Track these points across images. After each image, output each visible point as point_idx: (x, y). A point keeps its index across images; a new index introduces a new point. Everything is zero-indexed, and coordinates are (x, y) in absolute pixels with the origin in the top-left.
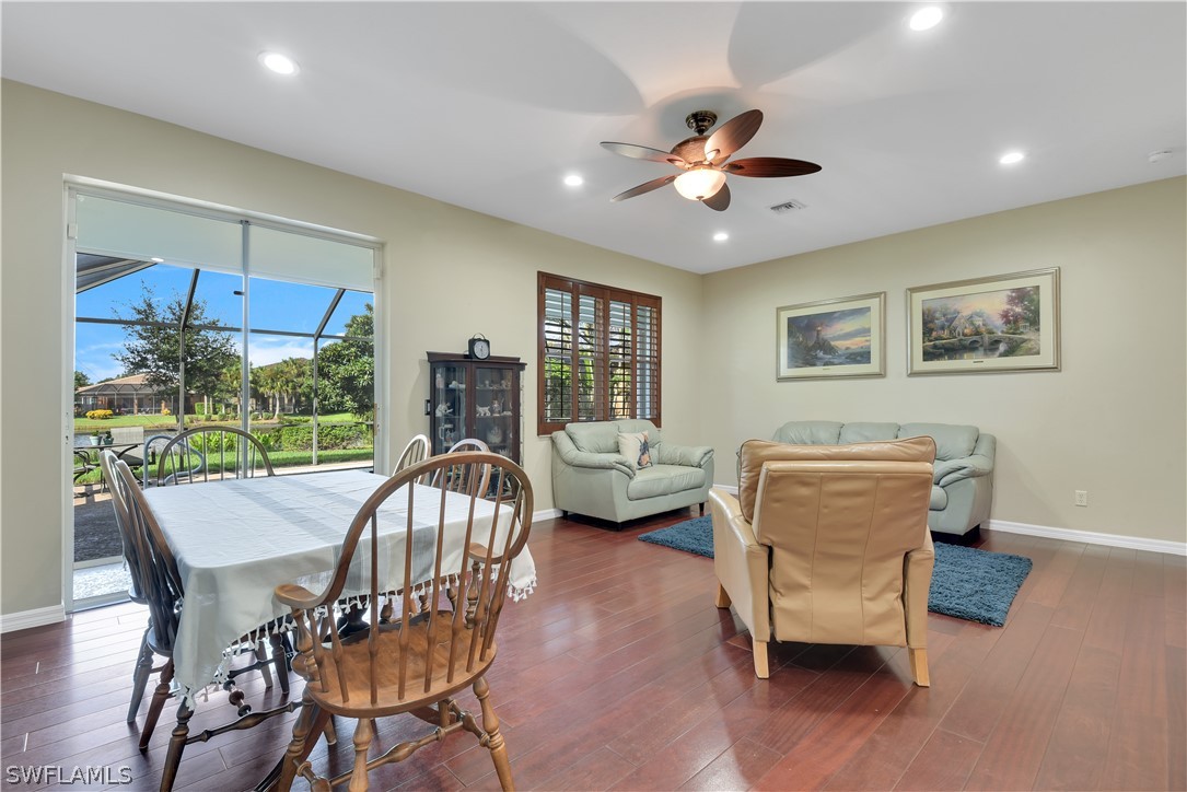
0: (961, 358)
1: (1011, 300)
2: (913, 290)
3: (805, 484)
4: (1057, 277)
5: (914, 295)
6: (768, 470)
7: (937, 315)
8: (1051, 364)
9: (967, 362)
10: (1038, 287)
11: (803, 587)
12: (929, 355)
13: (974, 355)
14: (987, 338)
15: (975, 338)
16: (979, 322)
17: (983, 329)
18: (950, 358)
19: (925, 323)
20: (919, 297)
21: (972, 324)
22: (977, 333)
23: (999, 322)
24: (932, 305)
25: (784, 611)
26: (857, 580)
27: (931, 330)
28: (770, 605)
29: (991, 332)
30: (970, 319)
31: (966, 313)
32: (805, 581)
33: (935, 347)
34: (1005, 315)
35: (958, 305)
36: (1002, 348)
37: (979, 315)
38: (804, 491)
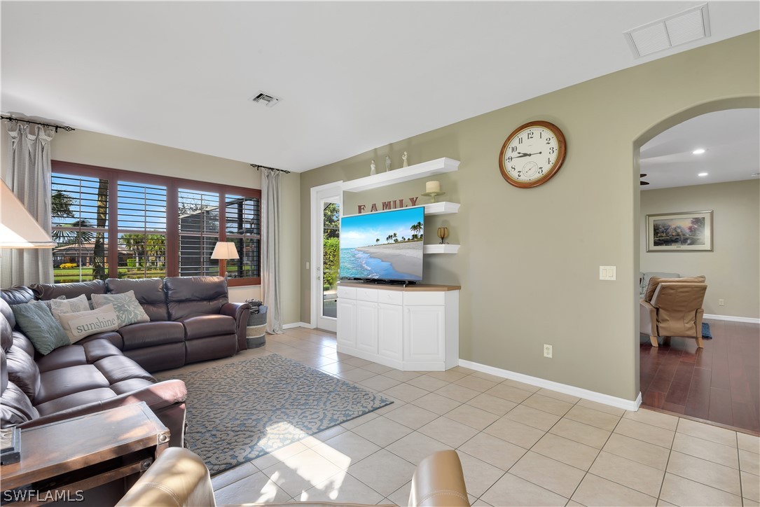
0: (671, 245)
1: (693, 222)
2: (649, 216)
3: (672, 289)
4: (712, 214)
5: (650, 218)
6: (662, 285)
7: (660, 227)
8: (709, 249)
9: (673, 247)
10: (704, 218)
11: (668, 320)
12: (656, 244)
13: (676, 244)
14: (682, 237)
15: (677, 237)
16: (679, 231)
17: (681, 234)
18: (666, 245)
19: (655, 230)
20: (652, 219)
21: (676, 231)
22: (678, 235)
23: (688, 231)
24: (658, 223)
25: (662, 327)
26: (683, 318)
27: (658, 233)
28: (657, 326)
29: (684, 235)
30: (675, 229)
31: (673, 226)
32: (668, 319)
33: (659, 240)
34: (690, 228)
35: (670, 223)
36: (689, 241)
37: (679, 228)
38: (672, 291)
